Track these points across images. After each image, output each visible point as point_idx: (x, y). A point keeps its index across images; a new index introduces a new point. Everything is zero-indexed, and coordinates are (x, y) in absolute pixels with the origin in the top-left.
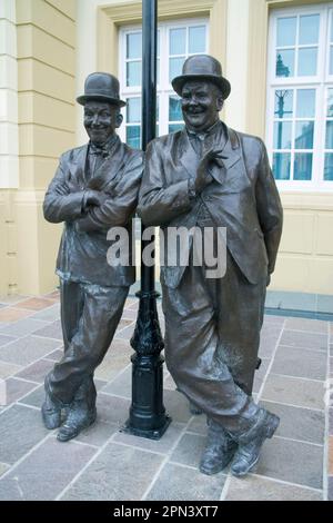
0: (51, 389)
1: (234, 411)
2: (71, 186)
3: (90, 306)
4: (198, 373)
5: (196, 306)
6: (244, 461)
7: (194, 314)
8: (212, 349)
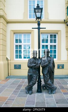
0: (27, 89)
1: (53, 87)
2: (31, 63)
3: (34, 77)
4: (48, 83)
5: (48, 76)
6: (54, 92)
7: (48, 77)
8: (49, 80)
